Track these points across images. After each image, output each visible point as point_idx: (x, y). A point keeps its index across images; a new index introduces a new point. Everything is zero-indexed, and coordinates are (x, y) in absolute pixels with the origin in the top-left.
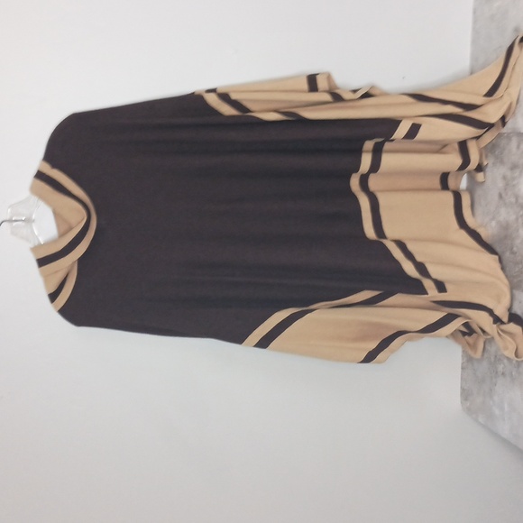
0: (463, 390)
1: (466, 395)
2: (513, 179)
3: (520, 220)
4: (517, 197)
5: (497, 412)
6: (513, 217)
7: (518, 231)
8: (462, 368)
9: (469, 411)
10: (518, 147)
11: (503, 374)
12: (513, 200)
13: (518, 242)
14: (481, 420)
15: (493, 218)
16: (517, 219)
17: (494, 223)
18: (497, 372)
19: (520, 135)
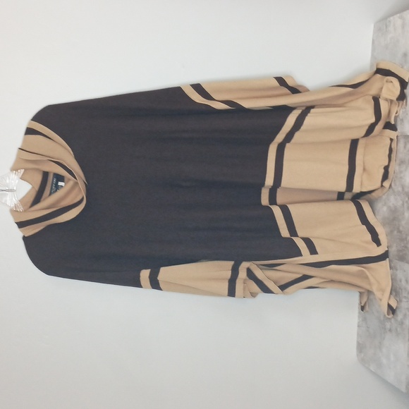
0: (359, 344)
1: (360, 347)
2: (401, 172)
3: (405, 205)
4: (403, 187)
5: (384, 361)
6: (400, 203)
7: (403, 214)
8: (358, 326)
9: (363, 361)
10: (405, 147)
11: (390, 330)
12: (400, 189)
13: (403, 223)
14: (372, 368)
15: (385, 204)
16: (403, 205)
17: (385, 209)
18: (385, 329)
19: (406, 137)
